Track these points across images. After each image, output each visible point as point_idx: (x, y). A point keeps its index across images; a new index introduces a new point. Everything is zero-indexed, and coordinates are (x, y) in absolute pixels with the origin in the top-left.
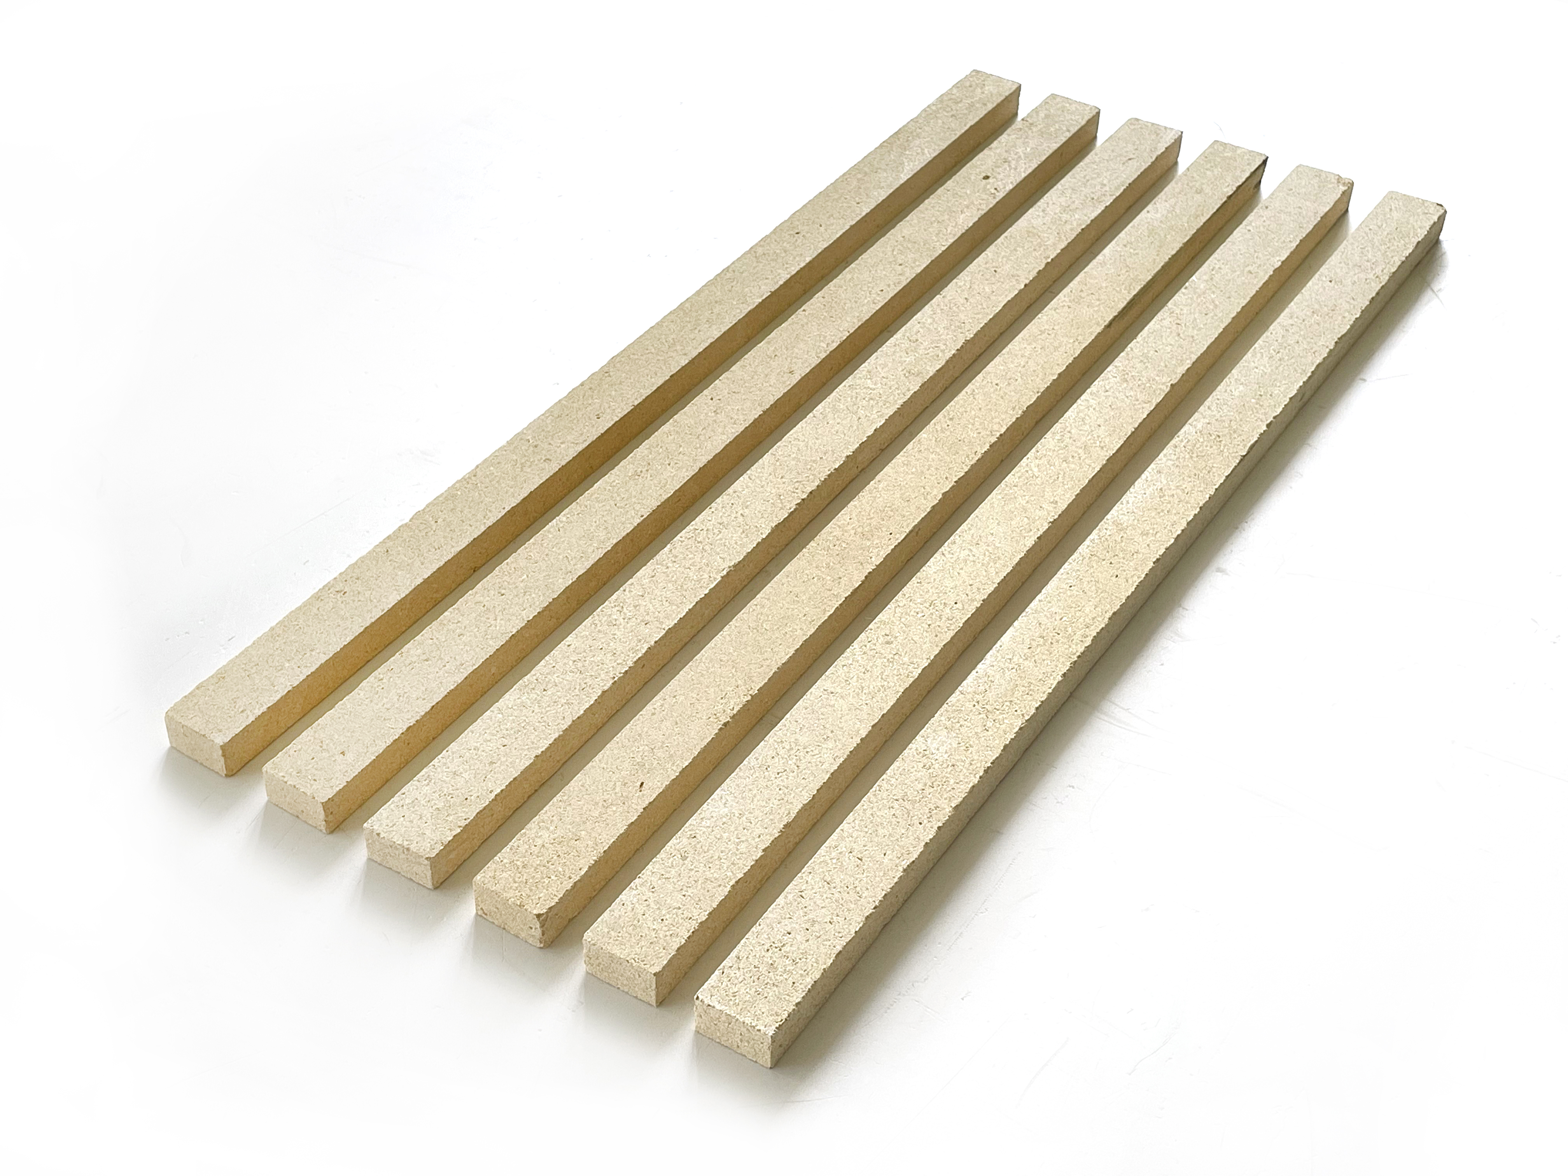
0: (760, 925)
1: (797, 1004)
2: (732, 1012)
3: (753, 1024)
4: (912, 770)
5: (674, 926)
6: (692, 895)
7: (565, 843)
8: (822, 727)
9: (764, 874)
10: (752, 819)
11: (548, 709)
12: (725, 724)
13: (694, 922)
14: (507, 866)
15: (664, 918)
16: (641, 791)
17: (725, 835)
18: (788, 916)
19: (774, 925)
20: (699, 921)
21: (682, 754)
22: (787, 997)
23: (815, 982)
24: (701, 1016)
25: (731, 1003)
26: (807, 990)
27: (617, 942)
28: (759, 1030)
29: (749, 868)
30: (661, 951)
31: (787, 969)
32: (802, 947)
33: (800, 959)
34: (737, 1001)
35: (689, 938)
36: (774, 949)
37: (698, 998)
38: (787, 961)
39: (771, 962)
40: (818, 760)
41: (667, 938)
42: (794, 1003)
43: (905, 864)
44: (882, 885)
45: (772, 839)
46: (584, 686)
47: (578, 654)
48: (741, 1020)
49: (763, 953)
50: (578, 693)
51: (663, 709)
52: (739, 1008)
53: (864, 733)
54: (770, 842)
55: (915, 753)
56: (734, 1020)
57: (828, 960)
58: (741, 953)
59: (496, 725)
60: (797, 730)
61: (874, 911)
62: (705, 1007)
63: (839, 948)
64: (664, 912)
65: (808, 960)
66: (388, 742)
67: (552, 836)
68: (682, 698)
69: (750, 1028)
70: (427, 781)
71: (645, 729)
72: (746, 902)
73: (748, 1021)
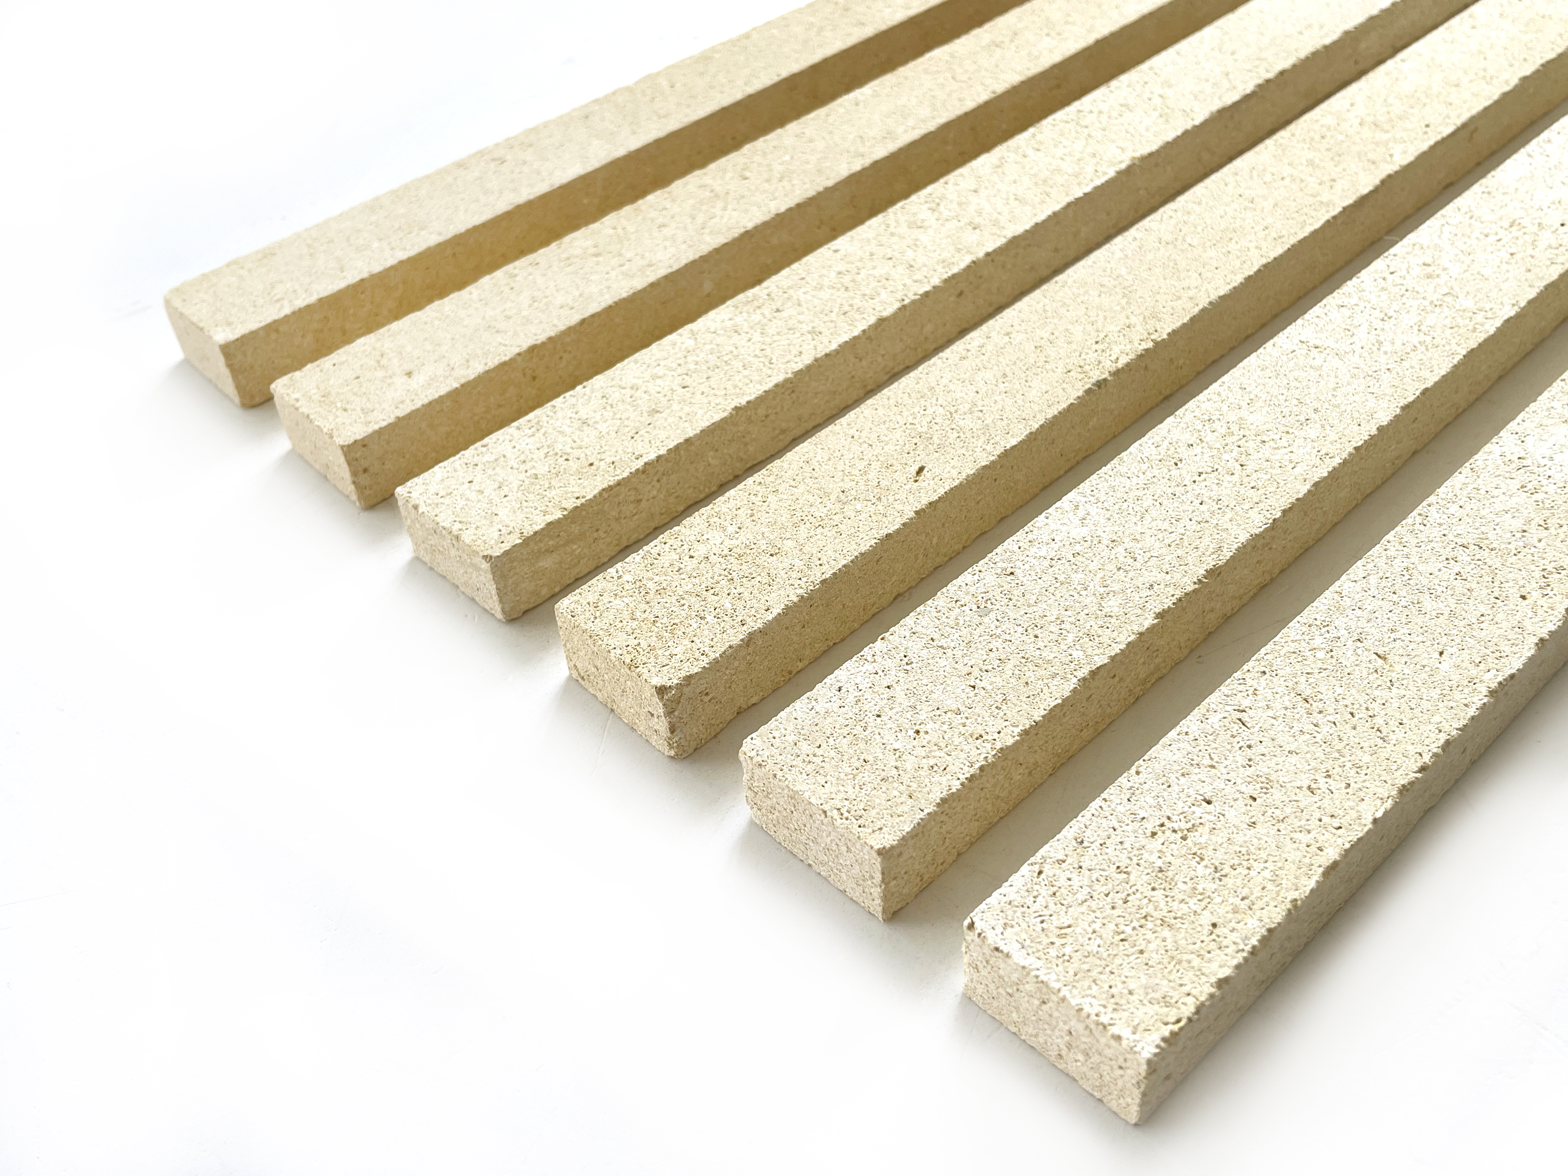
0: (1138, 773)
1: (1222, 983)
2: (1053, 977)
3: (1104, 1019)
4: (1496, 492)
5: (940, 749)
6: (989, 687)
7: (749, 558)
8: (1295, 402)
9: (1152, 667)
10: (1137, 552)
11: (776, 338)
12: (1100, 384)
13: (989, 746)
14: (627, 587)
15: (922, 729)
16: (916, 481)
17: (1077, 577)
18: (1206, 761)
19: (1173, 777)
20: (998, 745)
21: (1008, 425)
22: (1196, 962)
23: (1270, 930)
24: (976, 968)
25: (1053, 952)
26: (1248, 948)
27: (810, 768)
28: (1118, 1038)
29: (1123, 646)
30: (903, 799)
31: (1200, 888)
32: (1239, 838)
33: (1233, 867)
34: (1068, 950)
35: (971, 779)
36: (1168, 833)
37: (971, 926)
38: (1200, 868)
39: (1159, 863)
40: (1287, 457)
41: (921, 772)
42: (1213, 980)
43: (1492, 680)
44: (1437, 719)
45: (1179, 594)
46: (846, 308)
47: (848, 263)
48: (1074, 1002)
49: (1143, 841)
50: (834, 319)
51: (983, 351)
52: (1072, 968)
53: (1384, 417)
54: (1174, 600)
55: (1500, 462)
56: (1054, 998)
57: (1304, 881)
58: (1088, 833)
59: (679, 355)
60: (1244, 404)
61: (1419, 775)
62: (987, 951)
63: (1332, 854)
64: (923, 716)
65: (1253, 873)
66: (490, 364)
67: (728, 543)
68: (1022, 336)
69: (1093, 1026)
70: (533, 429)
71: (944, 381)
72: (1108, 721)
73: (1091, 1007)
